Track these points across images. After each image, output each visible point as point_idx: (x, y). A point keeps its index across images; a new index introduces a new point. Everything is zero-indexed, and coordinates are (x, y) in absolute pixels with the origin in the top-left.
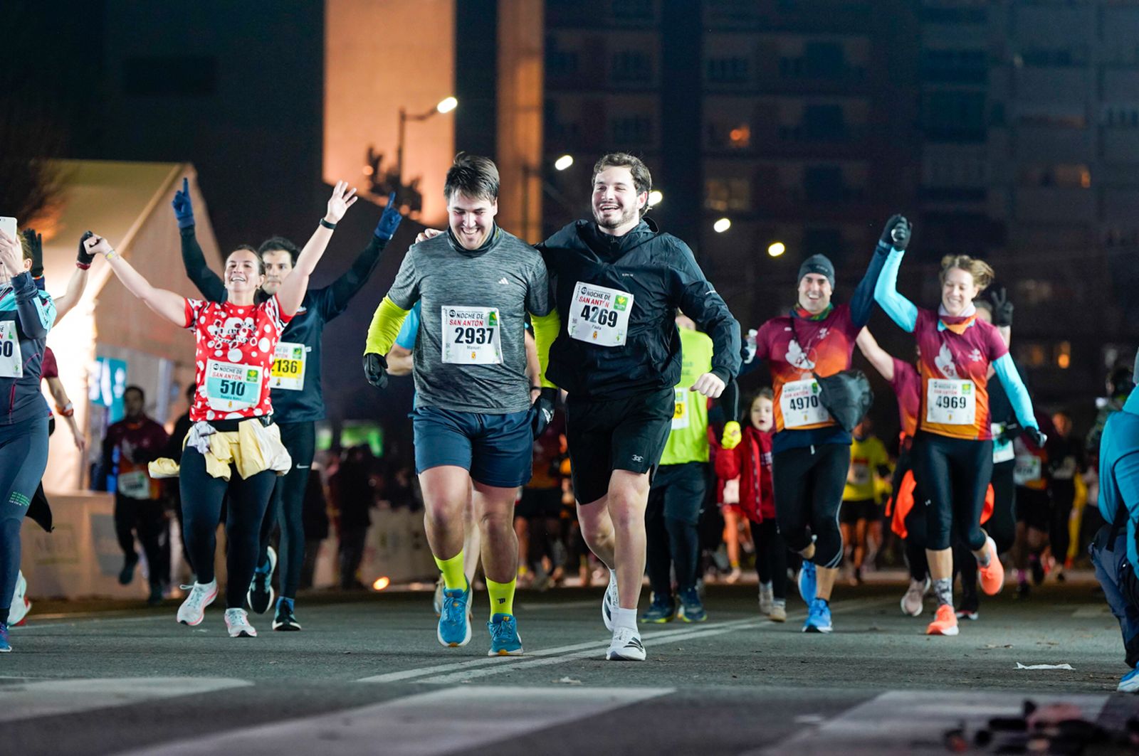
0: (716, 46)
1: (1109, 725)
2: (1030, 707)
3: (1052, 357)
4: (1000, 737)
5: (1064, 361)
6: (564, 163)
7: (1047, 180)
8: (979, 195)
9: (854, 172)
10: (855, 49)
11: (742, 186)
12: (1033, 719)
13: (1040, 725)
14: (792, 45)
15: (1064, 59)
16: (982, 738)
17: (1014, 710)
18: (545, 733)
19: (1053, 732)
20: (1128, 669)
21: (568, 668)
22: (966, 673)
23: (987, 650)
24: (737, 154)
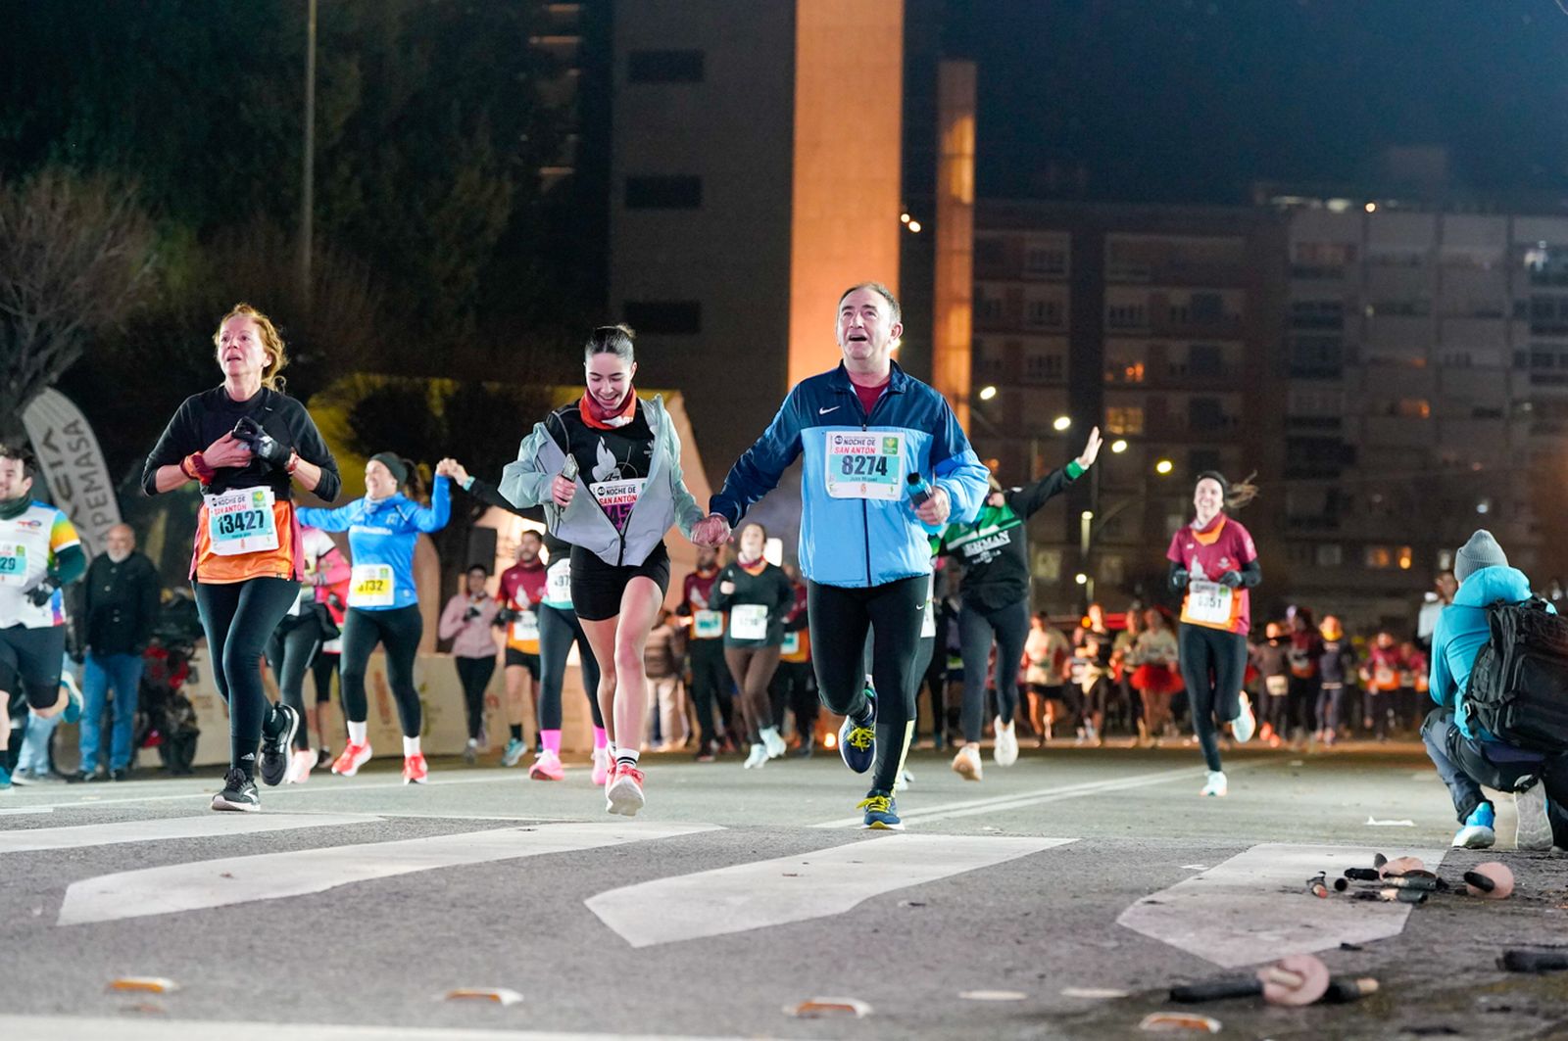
0: (1116, 297)
1: (1447, 877)
2: (1381, 860)
3: (1395, 559)
4: (1355, 886)
5: (1405, 563)
6: (988, 393)
7: (1393, 411)
8: (1335, 422)
9: (1231, 404)
10: (1233, 301)
11: (1136, 413)
12: (1382, 870)
13: (1387, 875)
14: (1179, 297)
15: (1408, 310)
16: (1340, 885)
17: (1366, 862)
18: (970, 875)
19: (1401, 882)
20: (1460, 825)
21: (989, 818)
22: (1323, 827)
23: (1339, 808)
24: (1133, 387)
